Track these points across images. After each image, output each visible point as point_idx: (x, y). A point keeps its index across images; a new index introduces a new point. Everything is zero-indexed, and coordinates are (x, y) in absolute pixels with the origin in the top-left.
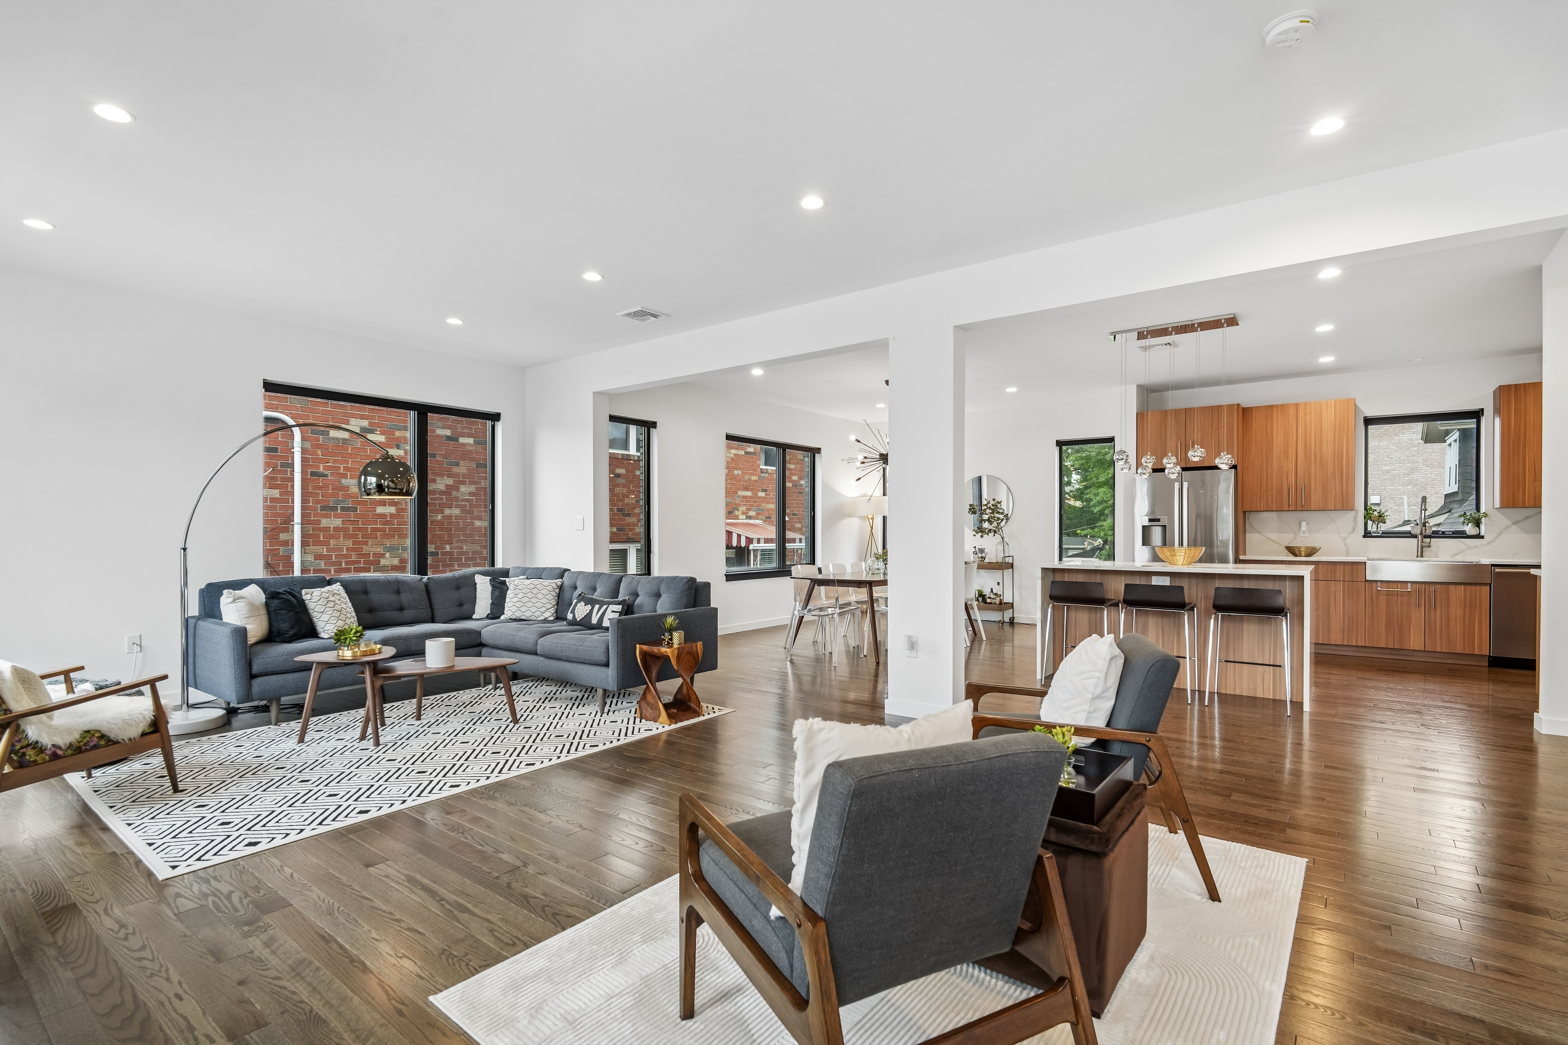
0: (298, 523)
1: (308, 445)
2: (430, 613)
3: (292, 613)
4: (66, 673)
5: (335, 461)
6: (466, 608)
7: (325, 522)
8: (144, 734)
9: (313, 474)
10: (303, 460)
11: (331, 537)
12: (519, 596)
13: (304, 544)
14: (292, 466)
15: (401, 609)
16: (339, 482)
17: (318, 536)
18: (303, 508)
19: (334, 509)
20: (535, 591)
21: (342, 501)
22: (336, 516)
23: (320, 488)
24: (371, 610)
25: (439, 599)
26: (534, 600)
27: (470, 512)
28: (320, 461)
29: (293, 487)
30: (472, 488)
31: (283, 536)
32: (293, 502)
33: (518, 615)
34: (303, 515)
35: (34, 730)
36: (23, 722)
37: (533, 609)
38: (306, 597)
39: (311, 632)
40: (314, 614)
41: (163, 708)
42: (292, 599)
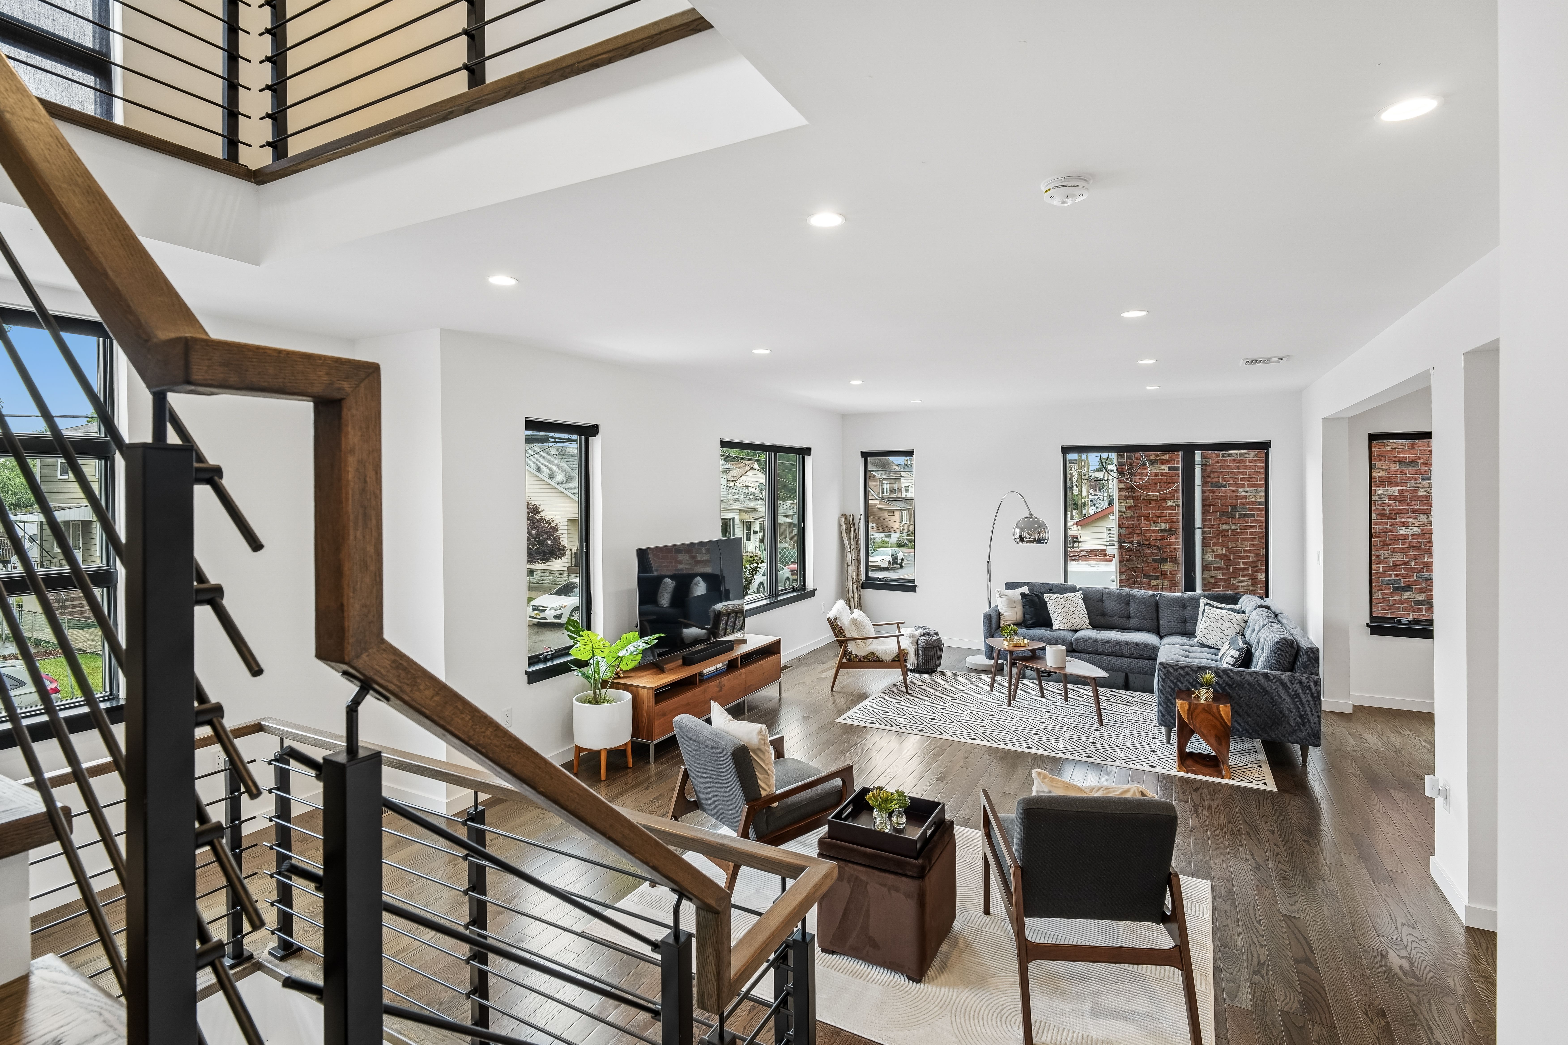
0: (1199, 528)
2: (1156, 624)
3: (1033, 609)
4: (898, 624)
5: (1233, 473)
6: (1189, 625)
7: (1224, 527)
8: (893, 660)
9: (1213, 486)
10: (1203, 474)
11: (1230, 539)
12: (1207, 624)
13: (1204, 545)
15: (1129, 617)
16: (1237, 491)
17: (1218, 539)
18: (1203, 515)
19: (1233, 515)
20: (1221, 622)
21: (1240, 509)
22: (1234, 522)
23: (1220, 497)
24: (1104, 615)
25: (1164, 615)
26: (1218, 630)
27: (1391, 517)
28: (1220, 474)
30: (1394, 491)
33: (1204, 641)
34: (1203, 521)
35: (851, 647)
36: (848, 642)
37: (1216, 638)
38: (1046, 600)
39: (1047, 623)
40: (1050, 612)
41: (903, 650)
42: (1036, 599)
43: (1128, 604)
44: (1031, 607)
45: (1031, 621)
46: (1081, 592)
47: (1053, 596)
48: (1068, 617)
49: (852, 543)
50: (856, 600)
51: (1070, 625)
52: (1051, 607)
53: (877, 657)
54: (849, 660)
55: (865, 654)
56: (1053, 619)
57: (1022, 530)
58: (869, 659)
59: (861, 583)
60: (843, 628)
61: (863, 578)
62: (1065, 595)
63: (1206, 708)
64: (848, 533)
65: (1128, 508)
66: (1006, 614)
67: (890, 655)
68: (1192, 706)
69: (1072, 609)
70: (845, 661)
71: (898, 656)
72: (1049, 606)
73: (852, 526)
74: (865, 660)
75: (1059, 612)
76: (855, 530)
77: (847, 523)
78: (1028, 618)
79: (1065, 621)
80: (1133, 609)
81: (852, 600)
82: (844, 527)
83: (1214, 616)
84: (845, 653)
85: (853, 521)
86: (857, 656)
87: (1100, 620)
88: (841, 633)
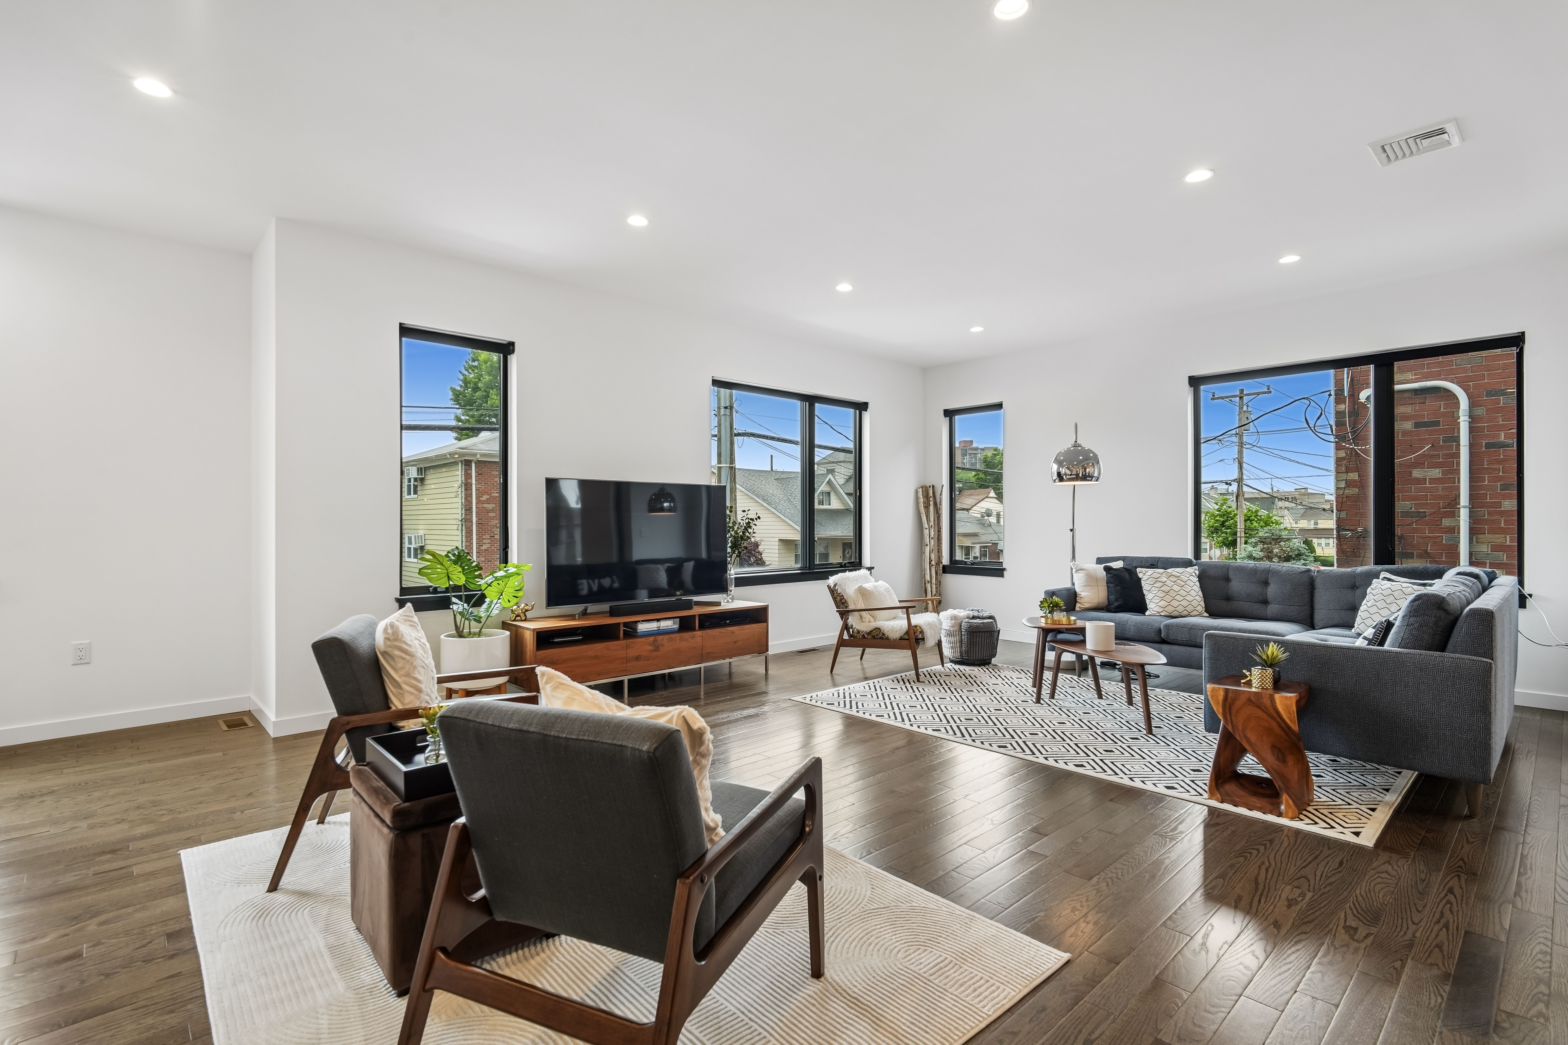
0: (1464, 507)
1: (1480, 411)
2: (1309, 612)
3: (1119, 588)
9: (1488, 446)
10: (1472, 430)
14: (1457, 440)
15: (1265, 602)
17: (1500, 522)
18: (1473, 488)
23: (1500, 462)
24: (1228, 598)
25: (1322, 597)
28: (1499, 428)
29: (1458, 464)
31: (1446, 522)
32: (1459, 482)
34: (1472, 497)
36: (850, 613)
38: (1140, 575)
39: (1140, 607)
40: (1145, 592)
41: (916, 626)
42: (1127, 575)
43: (1266, 583)
44: (1117, 585)
45: (1116, 604)
46: (1196, 567)
47: (1150, 571)
48: (1168, 598)
49: (932, 519)
50: (934, 586)
51: (1170, 609)
52: (1146, 586)
53: (883, 634)
54: (851, 636)
55: (868, 630)
56: (1148, 602)
57: (1059, 463)
58: (874, 636)
59: (941, 566)
60: (845, 597)
61: (946, 561)
62: (1169, 570)
63: (1253, 699)
64: (927, 507)
65: (1349, 484)
66: (1083, 594)
67: (897, 631)
68: (1230, 695)
69: (1176, 588)
70: (846, 637)
71: (907, 633)
72: (1143, 583)
73: (931, 499)
74: (870, 637)
75: (1155, 592)
76: (935, 504)
77: (926, 496)
78: (1113, 600)
79: (1163, 603)
80: (1272, 590)
81: (929, 586)
82: (921, 500)
83: (1381, 591)
84: (846, 627)
85: (934, 493)
86: (859, 632)
87: (1224, 606)
88: (843, 603)
